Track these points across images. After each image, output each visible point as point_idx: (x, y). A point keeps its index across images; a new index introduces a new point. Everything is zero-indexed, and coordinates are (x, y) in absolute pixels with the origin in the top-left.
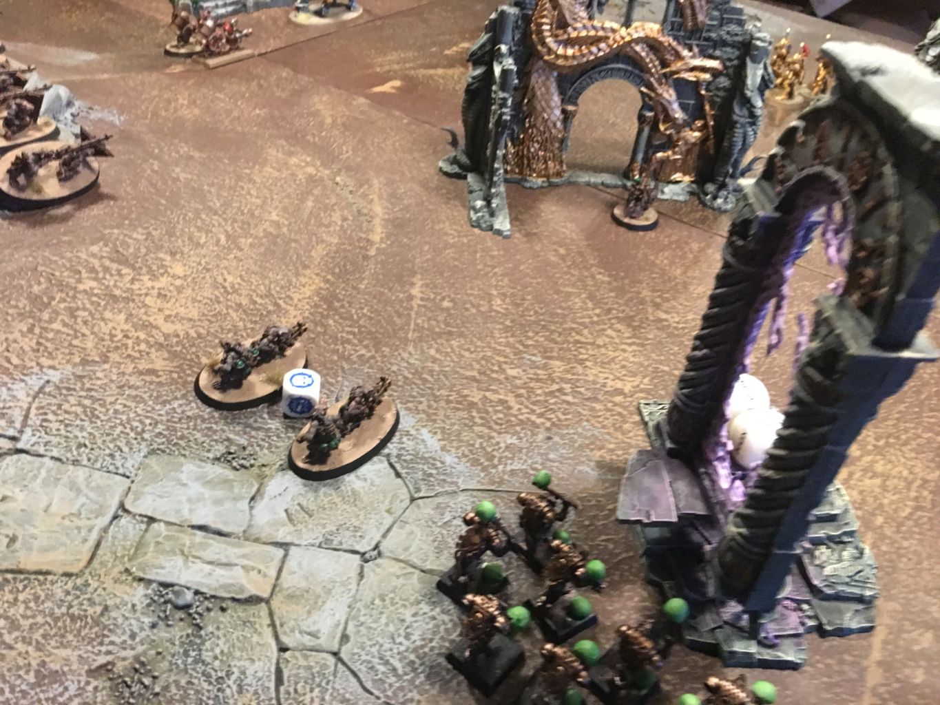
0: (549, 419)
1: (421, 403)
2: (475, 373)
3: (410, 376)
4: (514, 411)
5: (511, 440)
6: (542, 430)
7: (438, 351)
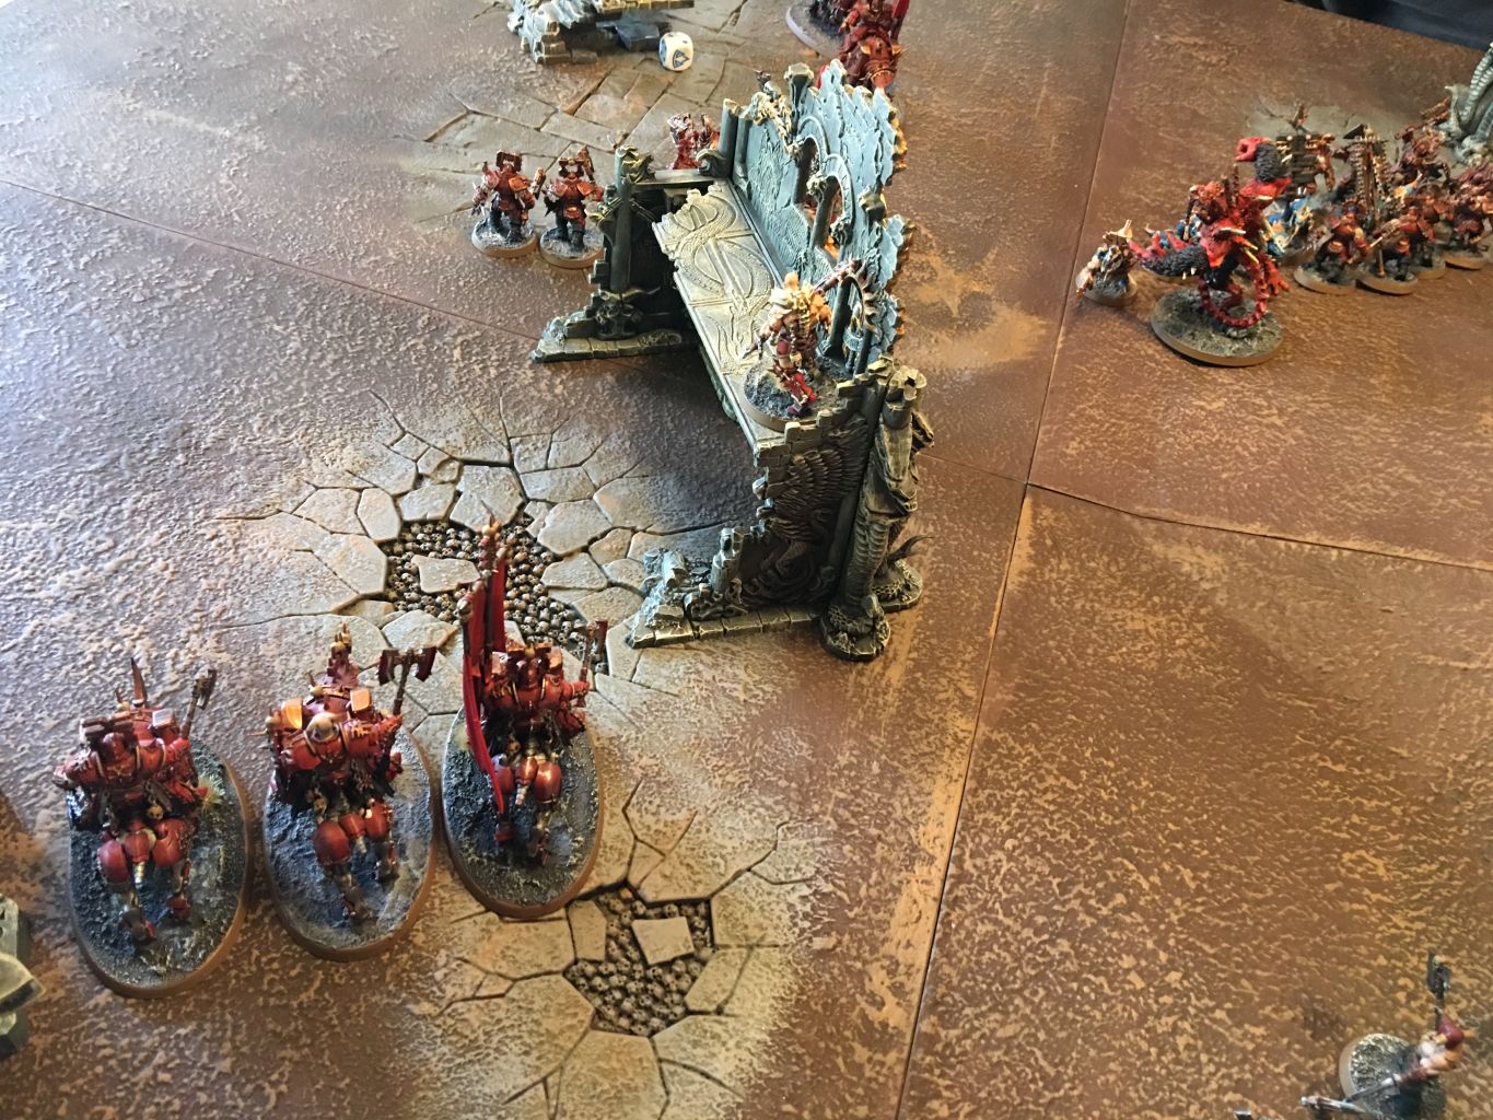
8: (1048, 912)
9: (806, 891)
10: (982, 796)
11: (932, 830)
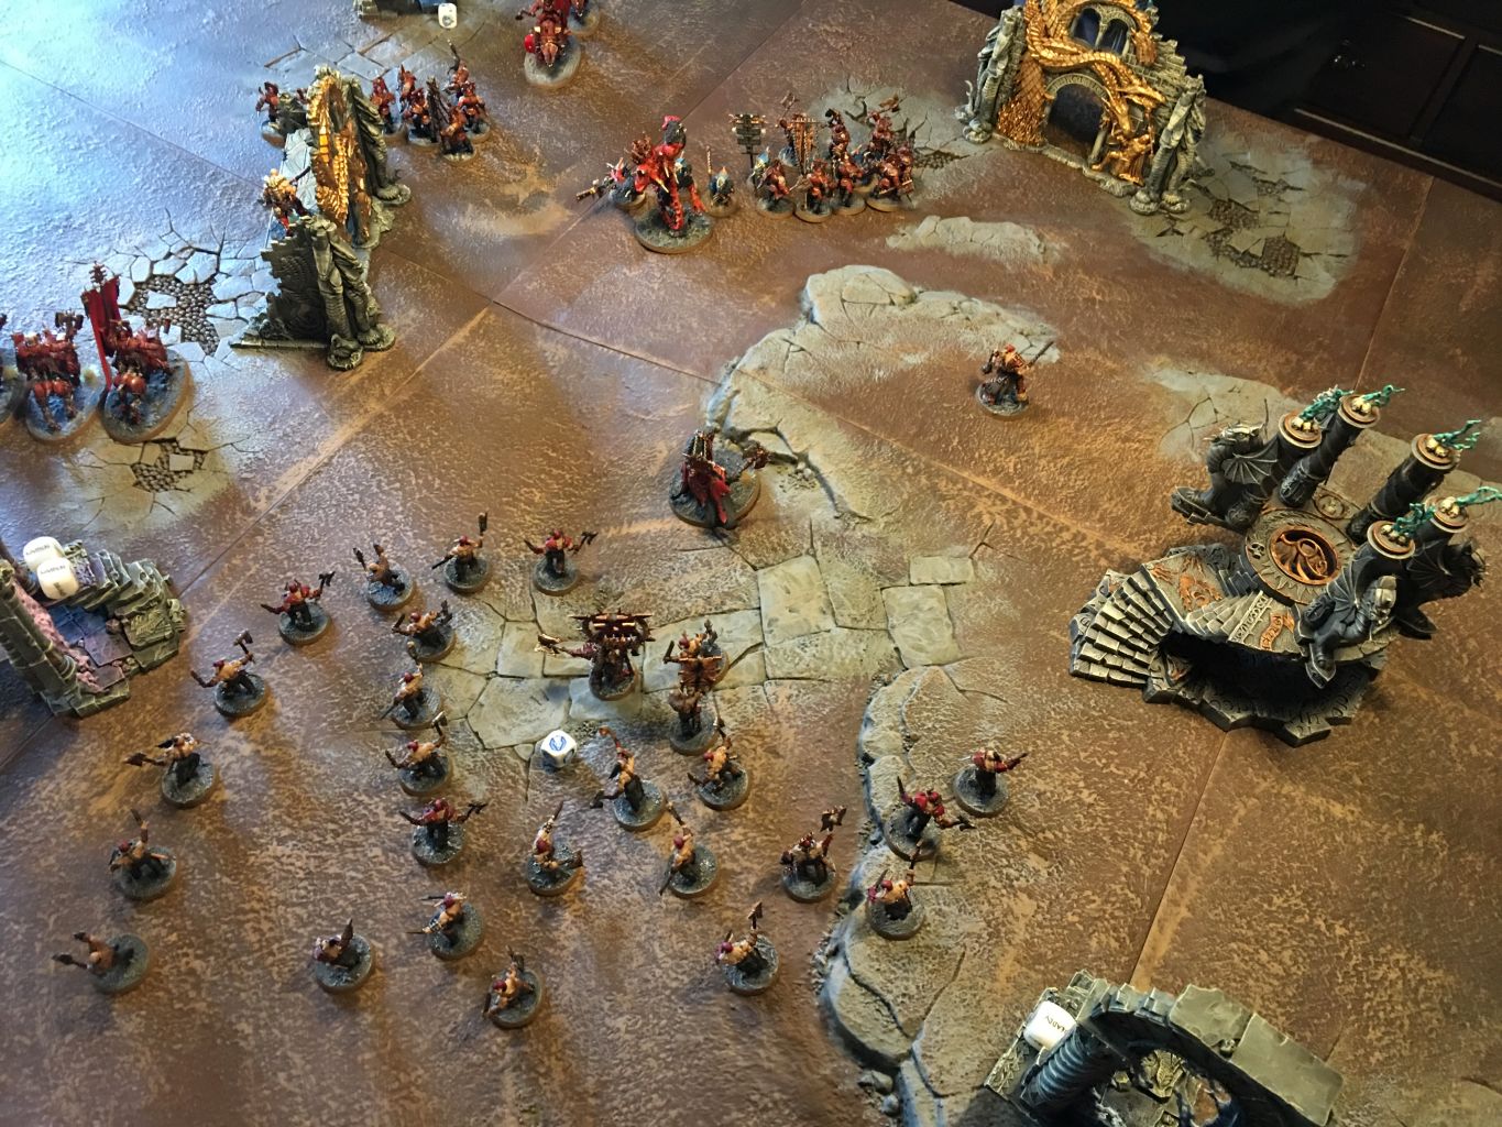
8: (360, 484)
9: (251, 455)
10: (361, 436)
11: (328, 444)
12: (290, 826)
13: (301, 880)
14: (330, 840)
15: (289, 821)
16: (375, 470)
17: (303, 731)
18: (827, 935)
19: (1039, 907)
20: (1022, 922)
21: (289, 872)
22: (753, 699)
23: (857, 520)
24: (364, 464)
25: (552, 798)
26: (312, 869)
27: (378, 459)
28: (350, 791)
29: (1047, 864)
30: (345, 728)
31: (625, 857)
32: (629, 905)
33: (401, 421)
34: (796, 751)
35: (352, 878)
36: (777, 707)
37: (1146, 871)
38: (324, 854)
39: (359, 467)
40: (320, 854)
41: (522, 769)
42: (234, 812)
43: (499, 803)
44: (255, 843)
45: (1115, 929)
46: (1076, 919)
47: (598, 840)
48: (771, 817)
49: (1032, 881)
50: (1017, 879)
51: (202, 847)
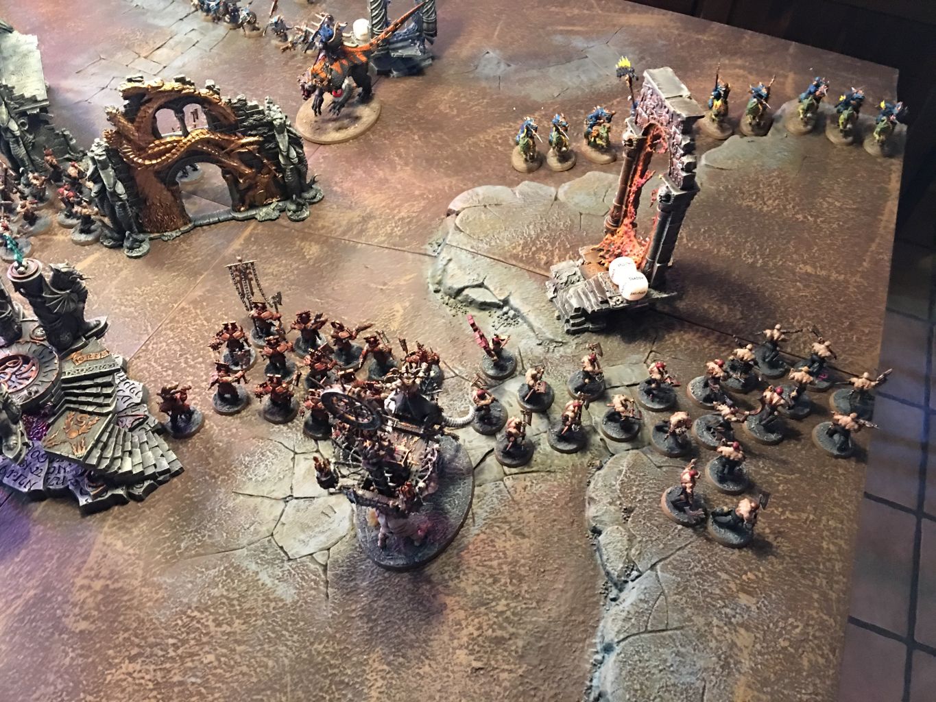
0: (189, 617)
1: (274, 608)
2: (239, 649)
3: (284, 632)
4: (211, 617)
5: (215, 592)
6: (194, 605)
7: (266, 667)
12: (138, 646)
13: (151, 690)
14: (172, 654)
15: (137, 641)
16: (182, 350)
17: (142, 564)
18: (588, 683)
19: (756, 638)
20: (746, 652)
21: (141, 684)
22: (497, 492)
23: (555, 344)
24: (174, 347)
25: (348, 594)
26: (159, 680)
27: (183, 341)
28: (184, 609)
29: (754, 600)
30: (175, 557)
31: (413, 637)
32: (422, 678)
33: (198, 311)
34: (538, 531)
35: (193, 684)
36: (517, 497)
37: (834, 596)
38: (168, 665)
39: (169, 350)
40: (164, 666)
41: (321, 572)
42: (91, 639)
43: (306, 602)
44: (110, 664)
45: (819, 647)
46: (787, 644)
47: (389, 625)
48: (526, 588)
49: (746, 617)
50: (734, 617)
51: (66, 672)
